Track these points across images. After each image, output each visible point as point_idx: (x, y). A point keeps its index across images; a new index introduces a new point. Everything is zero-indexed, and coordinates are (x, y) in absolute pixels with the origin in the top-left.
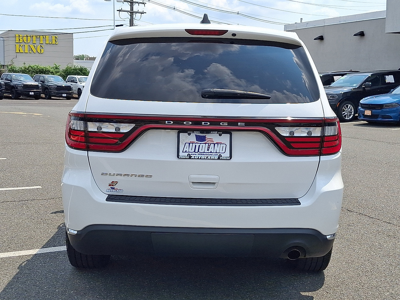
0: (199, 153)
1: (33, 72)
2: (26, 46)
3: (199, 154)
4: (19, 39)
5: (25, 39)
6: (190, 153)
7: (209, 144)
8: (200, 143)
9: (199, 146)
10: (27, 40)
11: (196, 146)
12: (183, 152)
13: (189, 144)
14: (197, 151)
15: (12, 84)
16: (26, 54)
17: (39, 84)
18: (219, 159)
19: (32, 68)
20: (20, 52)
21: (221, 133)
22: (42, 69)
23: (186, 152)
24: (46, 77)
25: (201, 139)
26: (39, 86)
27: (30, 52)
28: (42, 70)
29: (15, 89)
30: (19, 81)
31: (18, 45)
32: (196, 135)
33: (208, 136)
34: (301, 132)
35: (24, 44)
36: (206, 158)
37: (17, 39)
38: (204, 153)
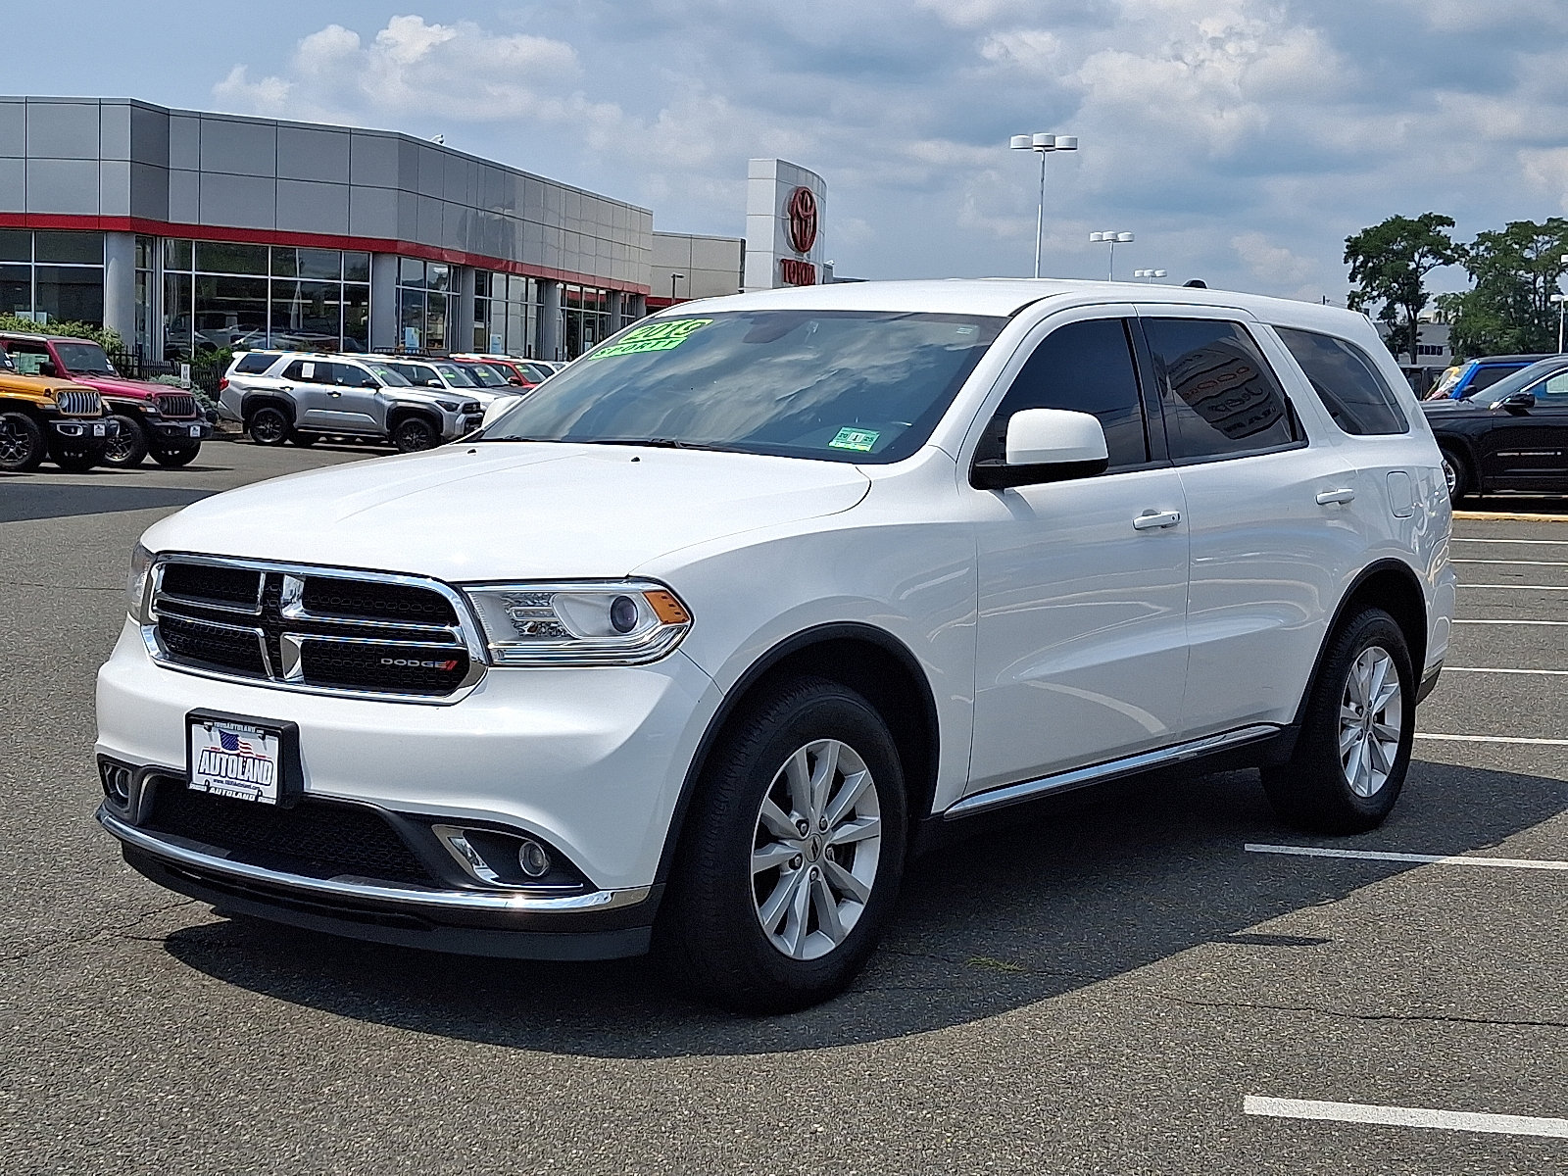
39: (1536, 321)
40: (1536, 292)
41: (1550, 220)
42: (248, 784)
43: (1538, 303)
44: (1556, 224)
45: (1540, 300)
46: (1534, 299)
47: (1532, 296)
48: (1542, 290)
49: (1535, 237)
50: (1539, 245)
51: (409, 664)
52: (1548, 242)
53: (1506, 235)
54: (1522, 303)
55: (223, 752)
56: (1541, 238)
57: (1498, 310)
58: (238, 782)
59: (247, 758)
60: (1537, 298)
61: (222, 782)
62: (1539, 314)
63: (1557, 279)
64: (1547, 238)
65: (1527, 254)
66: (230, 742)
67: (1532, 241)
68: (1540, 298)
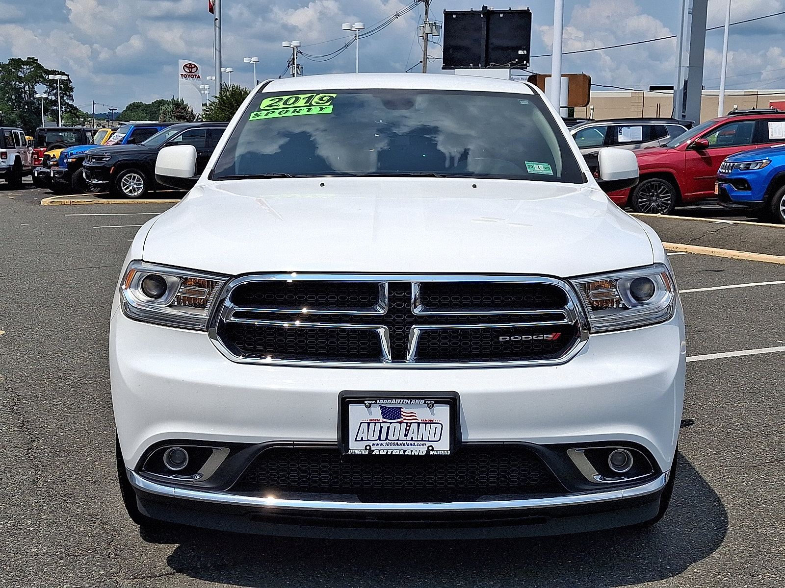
39: (26, 107)
40: (25, 93)
41: (28, 58)
42: (413, 442)
43: (27, 98)
44: (31, 60)
45: (28, 97)
46: (25, 96)
47: (24, 95)
48: (28, 92)
49: (23, 66)
50: (24, 70)
51: (524, 339)
52: (28, 69)
53: (9, 64)
54: (19, 98)
55: (384, 422)
56: (25, 67)
57: (8, 101)
58: (401, 442)
59: (411, 423)
60: (26, 96)
61: (382, 444)
62: (27, 103)
63: (35, 87)
64: (28, 67)
65: (20, 74)
66: (392, 414)
67: (21, 68)
68: (28, 96)
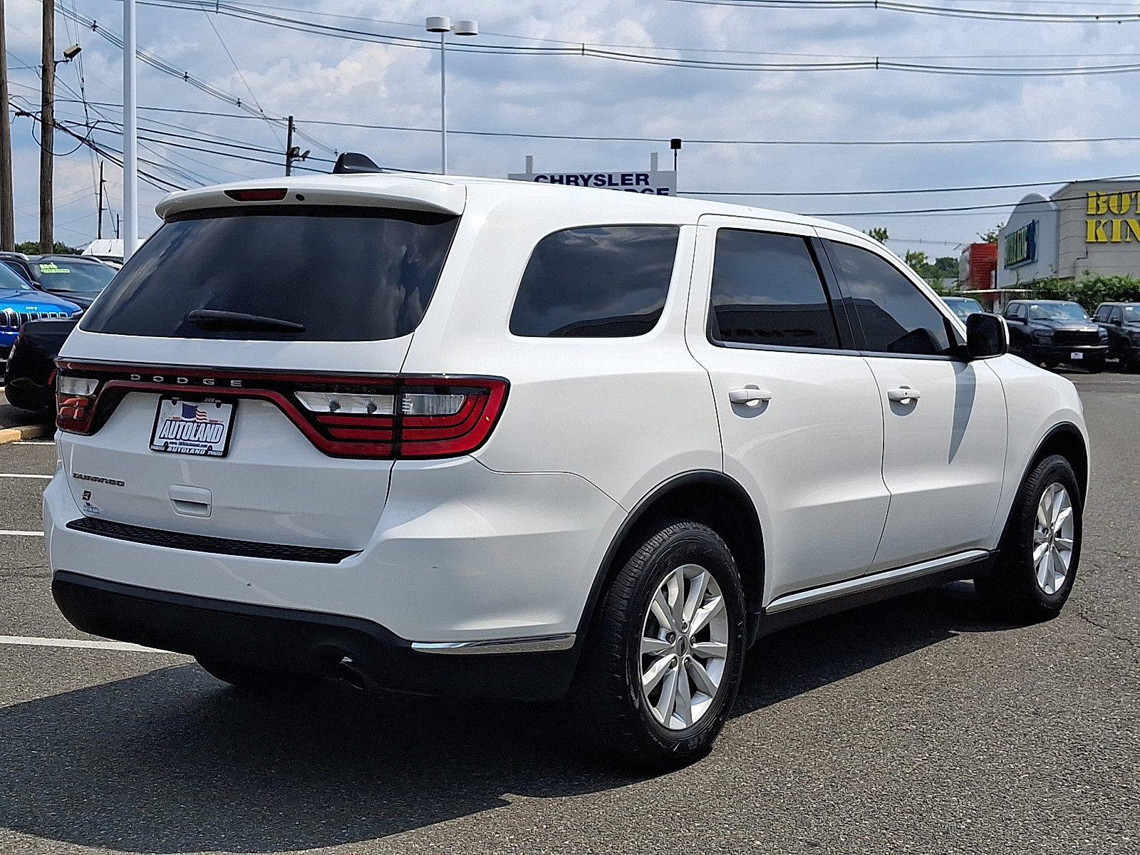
0: (181, 441)
1: (1107, 295)
2: (1117, 222)
3: (181, 444)
4: (1098, 205)
5: (1114, 201)
6: (169, 441)
7: (198, 423)
8: (187, 422)
9: (184, 426)
10: (1120, 206)
11: (179, 426)
12: (160, 438)
13: (172, 421)
14: (178, 437)
15: (1027, 330)
16: (1114, 245)
17: (1101, 329)
18: (206, 455)
19: (1105, 285)
20: (1099, 240)
21: (220, 401)
22: (1132, 287)
23: (164, 438)
24: (1127, 309)
25: (189, 413)
26: (1101, 335)
27: (1128, 239)
28: (1132, 289)
29: (1032, 343)
30: (1046, 323)
31: (1092, 223)
32: (184, 405)
33: (201, 408)
34: (355, 406)
35: (1110, 217)
36: (187, 452)
37: (1092, 202)
38: (189, 442)
